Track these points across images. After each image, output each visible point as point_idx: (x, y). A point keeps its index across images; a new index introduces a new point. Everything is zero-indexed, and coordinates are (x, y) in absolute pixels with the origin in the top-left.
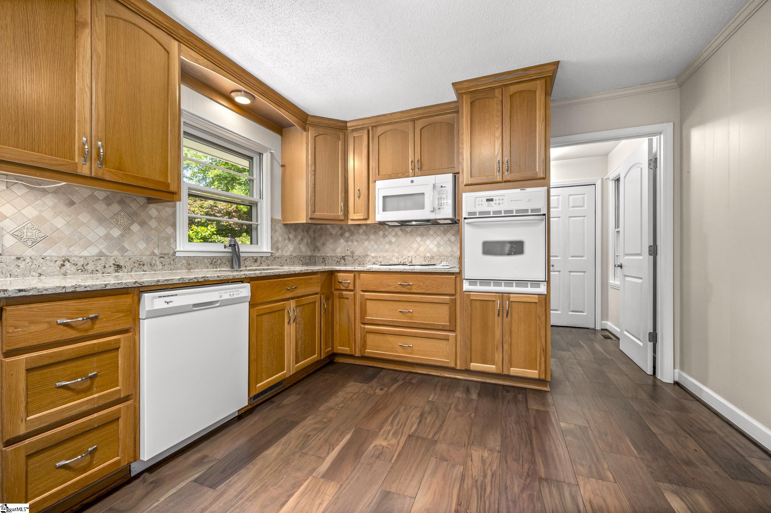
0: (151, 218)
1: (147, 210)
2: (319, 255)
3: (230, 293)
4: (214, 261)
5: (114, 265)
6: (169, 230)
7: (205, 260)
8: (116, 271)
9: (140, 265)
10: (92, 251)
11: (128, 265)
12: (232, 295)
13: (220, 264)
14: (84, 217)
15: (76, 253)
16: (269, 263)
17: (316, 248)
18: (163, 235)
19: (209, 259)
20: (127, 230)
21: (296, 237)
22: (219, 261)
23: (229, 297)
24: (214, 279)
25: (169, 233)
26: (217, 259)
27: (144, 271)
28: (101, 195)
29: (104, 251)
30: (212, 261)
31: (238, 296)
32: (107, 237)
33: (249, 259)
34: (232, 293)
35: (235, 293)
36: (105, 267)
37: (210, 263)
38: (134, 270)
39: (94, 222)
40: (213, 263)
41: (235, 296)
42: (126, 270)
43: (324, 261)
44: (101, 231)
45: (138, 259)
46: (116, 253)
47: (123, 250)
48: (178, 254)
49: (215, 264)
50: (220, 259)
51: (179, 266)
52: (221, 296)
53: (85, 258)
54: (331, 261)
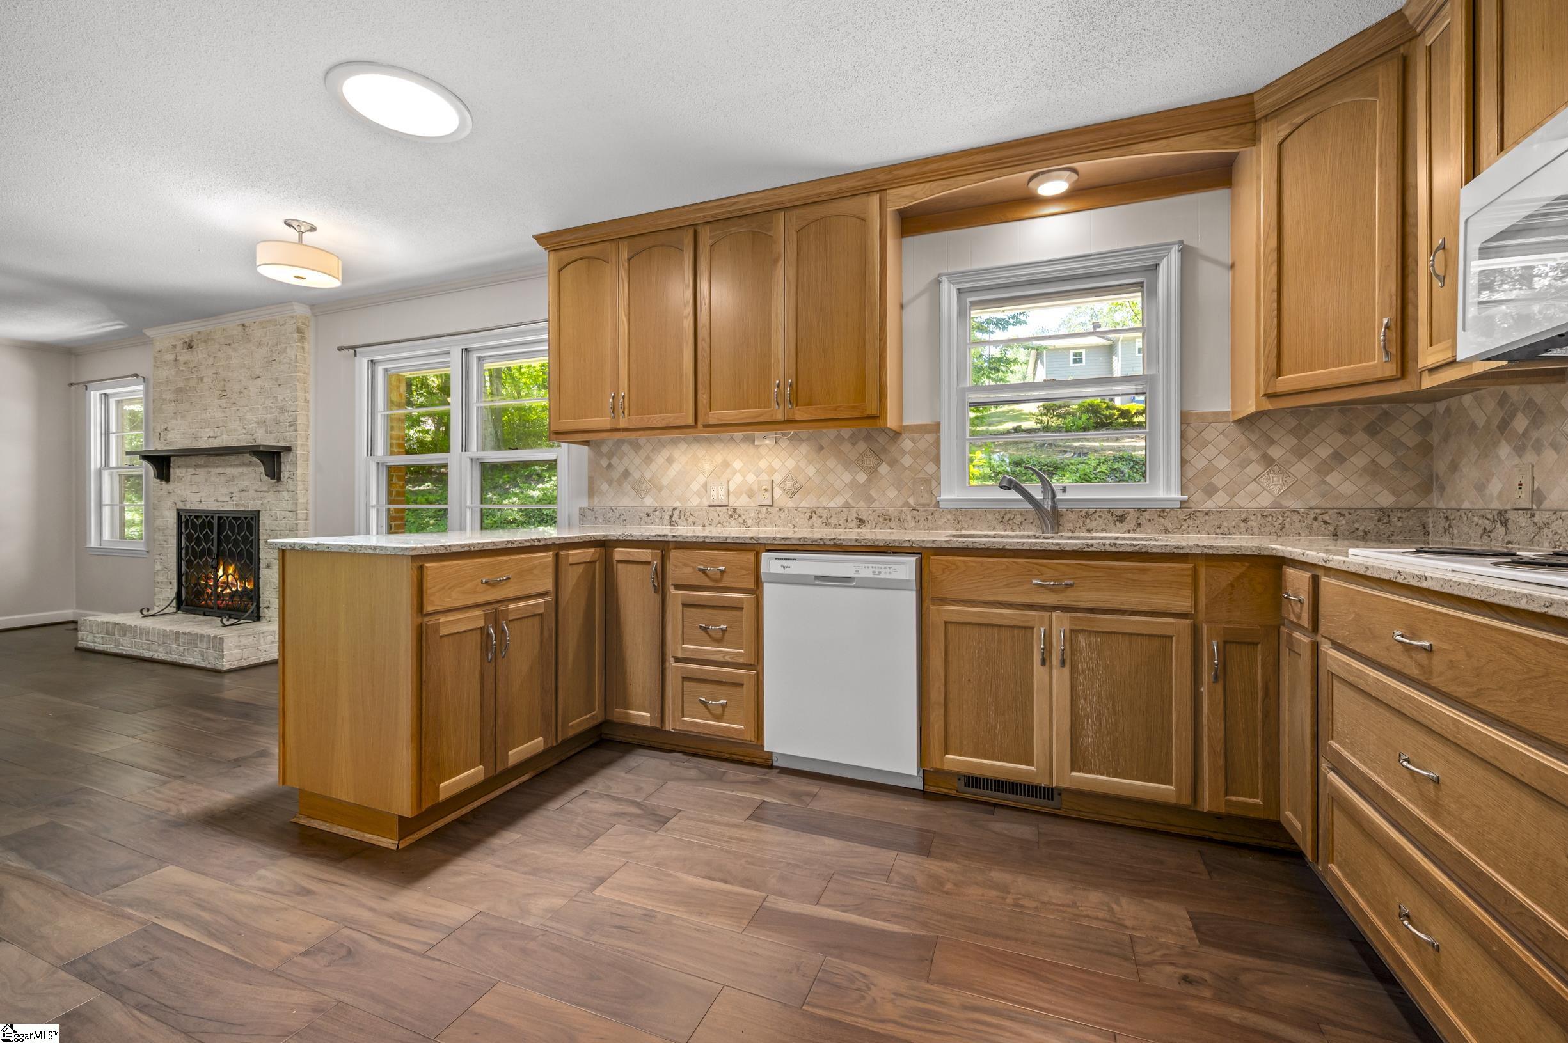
0: (903, 453)
1: (899, 442)
2: (1441, 505)
3: (874, 570)
4: (1007, 518)
5: (857, 518)
6: (931, 468)
7: (988, 515)
8: (859, 527)
9: (885, 519)
10: (838, 502)
11: (872, 519)
12: (877, 573)
13: (1021, 523)
14: (832, 463)
15: (825, 504)
16: (1169, 526)
17: (1429, 484)
18: (921, 475)
19: (997, 514)
20: (873, 472)
21: (1300, 453)
22: (1019, 518)
23: (871, 575)
24: (849, 544)
25: (930, 473)
26: (1015, 513)
27: (890, 528)
28: (846, 432)
29: (850, 501)
30: (1003, 518)
31: (888, 577)
32: (853, 484)
33: (1098, 514)
34: (877, 570)
35: (883, 570)
36: (847, 521)
37: (1000, 520)
38: (878, 527)
39: (840, 469)
40: (1004, 520)
41: (882, 576)
42: (869, 526)
43: (1450, 526)
44: (847, 477)
45: (883, 511)
46: (862, 504)
47: (870, 499)
48: (942, 505)
49: (1010, 522)
50: (1021, 515)
51: (940, 523)
52: (857, 571)
53: (829, 509)
54: (1466, 529)
